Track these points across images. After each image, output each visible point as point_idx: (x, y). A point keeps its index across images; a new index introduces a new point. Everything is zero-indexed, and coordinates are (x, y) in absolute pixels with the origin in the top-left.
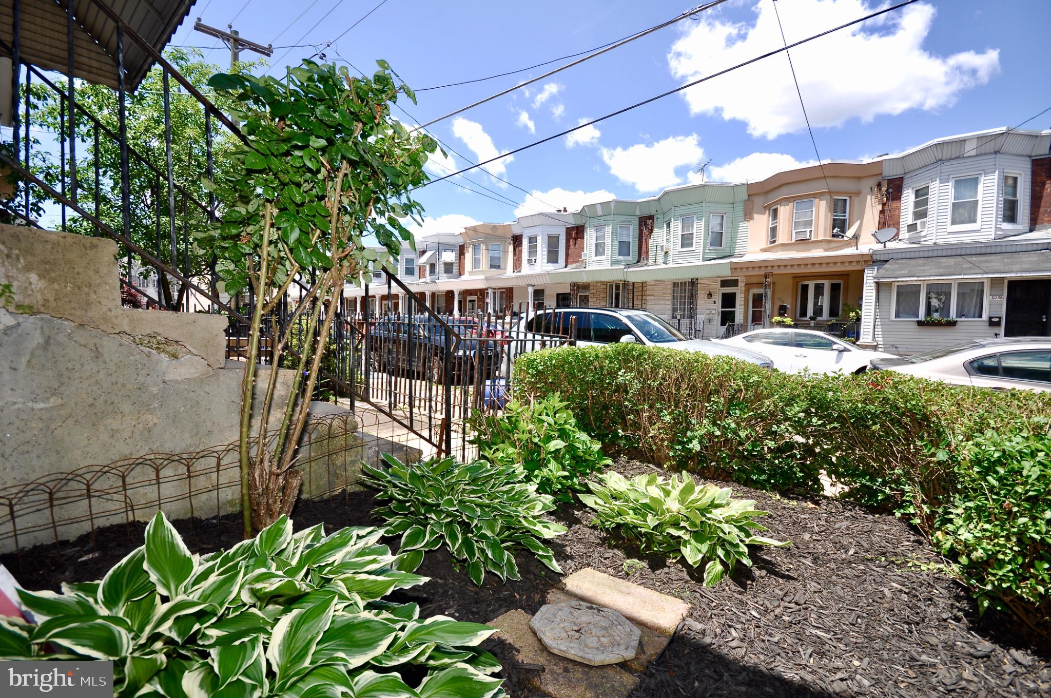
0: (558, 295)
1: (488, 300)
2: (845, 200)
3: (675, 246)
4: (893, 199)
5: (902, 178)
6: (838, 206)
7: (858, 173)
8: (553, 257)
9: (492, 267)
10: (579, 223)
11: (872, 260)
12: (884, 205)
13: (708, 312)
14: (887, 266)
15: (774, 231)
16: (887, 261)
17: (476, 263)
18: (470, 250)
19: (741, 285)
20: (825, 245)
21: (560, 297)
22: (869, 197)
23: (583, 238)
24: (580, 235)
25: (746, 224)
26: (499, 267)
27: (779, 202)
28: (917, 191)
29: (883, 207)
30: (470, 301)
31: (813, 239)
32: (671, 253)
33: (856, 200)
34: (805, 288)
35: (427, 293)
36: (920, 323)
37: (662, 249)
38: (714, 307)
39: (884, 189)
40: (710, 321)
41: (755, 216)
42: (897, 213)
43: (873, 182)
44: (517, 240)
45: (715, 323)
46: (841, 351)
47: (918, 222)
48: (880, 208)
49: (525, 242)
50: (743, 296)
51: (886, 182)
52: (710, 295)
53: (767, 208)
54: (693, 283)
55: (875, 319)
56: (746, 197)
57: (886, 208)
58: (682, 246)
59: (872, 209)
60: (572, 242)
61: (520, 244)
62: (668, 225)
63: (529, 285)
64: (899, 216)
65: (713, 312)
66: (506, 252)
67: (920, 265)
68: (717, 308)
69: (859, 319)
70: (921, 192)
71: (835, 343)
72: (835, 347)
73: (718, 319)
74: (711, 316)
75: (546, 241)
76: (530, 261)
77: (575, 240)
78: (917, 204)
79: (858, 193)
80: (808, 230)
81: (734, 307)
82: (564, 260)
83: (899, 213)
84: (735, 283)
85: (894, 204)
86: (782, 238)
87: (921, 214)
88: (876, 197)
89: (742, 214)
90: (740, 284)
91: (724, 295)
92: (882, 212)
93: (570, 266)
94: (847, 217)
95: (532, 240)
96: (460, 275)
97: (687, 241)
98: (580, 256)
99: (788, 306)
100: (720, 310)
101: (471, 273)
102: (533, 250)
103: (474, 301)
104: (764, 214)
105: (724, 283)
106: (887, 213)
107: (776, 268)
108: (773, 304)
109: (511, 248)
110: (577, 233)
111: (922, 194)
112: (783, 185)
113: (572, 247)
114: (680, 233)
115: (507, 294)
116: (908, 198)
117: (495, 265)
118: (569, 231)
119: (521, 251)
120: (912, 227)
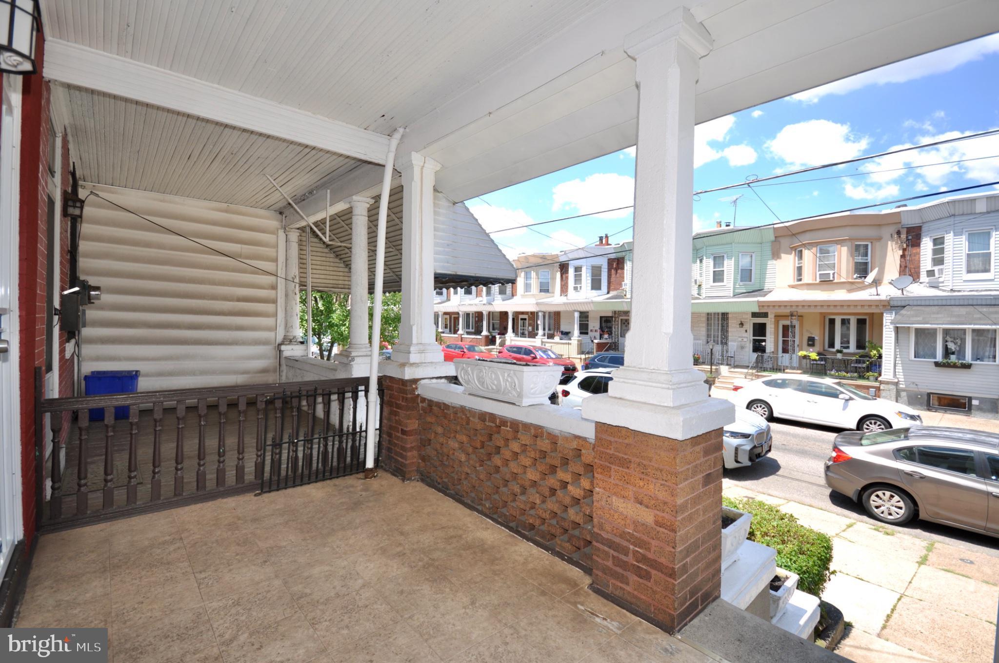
0: (601, 318)
1: (539, 322)
2: (867, 245)
3: (707, 279)
4: (913, 246)
5: (921, 227)
6: (860, 250)
7: (878, 222)
8: (596, 285)
9: (541, 291)
10: (619, 255)
11: (891, 305)
12: (904, 250)
13: (740, 339)
14: (903, 312)
15: (800, 269)
16: (904, 307)
17: (527, 287)
18: (523, 274)
19: (771, 316)
20: (848, 286)
21: (603, 319)
22: (889, 243)
23: (623, 268)
24: (620, 266)
25: (774, 262)
26: (547, 291)
27: (804, 245)
28: (935, 240)
29: (903, 252)
30: (522, 319)
31: (836, 281)
32: (704, 286)
33: (878, 245)
34: (832, 322)
35: (485, 313)
36: (937, 364)
37: (696, 283)
38: (745, 335)
39: (903, 236)
40: (742, 348)
41: (783, 255)
42: (917, 258)
43: (893, 229)
44: (564, 268)
45: (747, 349)
46: (847, 400)
47: (936, 268)
48: (901, 253)
49: (571, 271)
50: (773, 326)
51: (905, 230)
52: (742, 324)
53: (794, 249)
54: (725, 316)
55: (895, 358)
56: (773, 238)
57: (906, 253)
58: (714, 281)
59: (893, 255)
60: (613, 271)
61: (567, 272)
62: (701, 261)
63: (575, 311)
64: (919, 261)
65: (745, 340)
66: (554, 279)
67: (934, 313)
68: (748, 337)
69: (880, 357)
70: (938, 241)
71: (843, 393)
72: (841, 396)
73: (750, 346)
74: (743, 344)
75: (590, 271)
76: (576, 289)
77: (616, 270)
78: (935, 252)
79: (879, 239)
80: (831, 272)
81: (765, 336)
82: (606, 288)
83: (919, 258)
84: (765, 315)
85: (914, 250)
86: (807, 278)
87: (938, 261)
88: (897, 243)
89: (769, 253)
90: (769, 315)
91: (754, 324)
92: (903, 256)
93: (611, 292)
94: (869, 260)
95: (578, 269)
96: (513, 296)
97: (718, 277)
98: (621, 285)
99: (816, 338)
100: (752, 338)
101: (523, 296)
102: (578, 278)
103: (525, 319)
104: (791, 254)
105: (754, 315)
106: (908, 258)
107: (800, 307)
108: (801, 335)
109: (558, 275)
110: (618, 264)
111: (938, 242)
112: (807, 231)
113: (613, 276)
114: (712, 269)
115: (555, 317)
116: (927, 245)
117: (545, 289)
118: (610, 262)
119: (567, 278)
120: (930, 273)
